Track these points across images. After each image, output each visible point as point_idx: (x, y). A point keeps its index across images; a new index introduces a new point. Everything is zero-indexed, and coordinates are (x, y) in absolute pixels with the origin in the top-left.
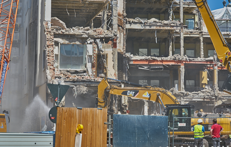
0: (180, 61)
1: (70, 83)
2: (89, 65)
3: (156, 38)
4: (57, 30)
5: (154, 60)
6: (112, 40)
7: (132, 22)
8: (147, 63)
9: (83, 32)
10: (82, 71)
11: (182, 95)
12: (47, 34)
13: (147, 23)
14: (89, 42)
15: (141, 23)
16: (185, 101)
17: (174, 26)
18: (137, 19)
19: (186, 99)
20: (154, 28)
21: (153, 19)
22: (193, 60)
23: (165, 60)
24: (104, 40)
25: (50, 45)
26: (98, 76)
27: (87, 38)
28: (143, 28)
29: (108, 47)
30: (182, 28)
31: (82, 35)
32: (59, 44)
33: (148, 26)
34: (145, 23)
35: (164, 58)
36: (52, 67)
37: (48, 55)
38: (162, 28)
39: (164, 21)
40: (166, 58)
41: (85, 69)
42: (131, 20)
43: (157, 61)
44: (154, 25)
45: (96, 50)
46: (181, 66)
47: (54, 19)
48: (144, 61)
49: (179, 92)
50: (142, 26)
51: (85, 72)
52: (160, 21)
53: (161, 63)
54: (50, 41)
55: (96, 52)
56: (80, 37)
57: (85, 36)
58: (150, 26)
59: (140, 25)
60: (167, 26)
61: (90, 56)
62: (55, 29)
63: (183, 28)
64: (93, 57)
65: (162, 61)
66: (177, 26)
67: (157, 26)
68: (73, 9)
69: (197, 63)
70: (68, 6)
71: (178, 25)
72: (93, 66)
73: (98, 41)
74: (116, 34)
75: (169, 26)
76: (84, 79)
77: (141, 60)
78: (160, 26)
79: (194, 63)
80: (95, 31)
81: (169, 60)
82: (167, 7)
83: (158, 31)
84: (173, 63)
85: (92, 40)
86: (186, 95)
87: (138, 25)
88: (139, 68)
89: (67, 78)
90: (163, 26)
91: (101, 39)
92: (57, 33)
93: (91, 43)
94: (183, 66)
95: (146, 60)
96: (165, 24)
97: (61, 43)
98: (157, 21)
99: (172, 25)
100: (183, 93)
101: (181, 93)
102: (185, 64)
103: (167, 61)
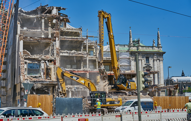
0: (87, 71)
1: (32, 82)
2: (42, 73)
3: (75, 60)
4: (26, 56)
5: (74, 71)
6: (54, 61)
9: (39, 57)
12: (21, 58)
13: (70, 53)
14: (42, 62)
15: (68, 53)
17: (83, 54)
18: (66, 51)
20: (74, 55)
21: (73, 51)
22: (93, 70)
23: (79, 70)
24: (49, 61)
25: (22, 64)
26: (46, 79)
27: (41, 60)
28: (68, 55)
29: (52, 65)
31: (39, 58)
32: (27, 63)
33: (71, 54)
34: (69, 53)
36: (23, 75)
37: (21, 68)
38: (78, 55)
39: (79, 52)
40: (80, 70)
41: (40, 75)
42: (63, 51)
43: (76, 71)
44: (74, 54)
45: (46, 66)
46: (87, 74)
47: (25, 51)
51: (40, 77)
52: (77, 52)
54: (23, 61)
55: (46, 67)
56: (38, 59)
57: (40, 59)
58: (72, 54)
59: (67, 54)
61: (43, 69)
63: (88, 55)
64: (44, 69)
65: (78, 71)
66: (85, 54)
67: (75, 54)
68: (34, 46)
70: (31, 44)
72: (44, 74)
73: (47, 61)
74: (55, 58)
75: (81, 54)
76: (40, 80)
78: (77, 54)
79: (94, 72)
80: (45, 56)
81: (81, 70)
82: (80, 45)
83: (76, 57)
84: (83, 72)
85: (44, 61)
87: (66, 54)
89: (31, 80)
90: (78, 54)
91: (48, 61)
92: (26, 57)
93: (43, 63)
97: (28, 63)
98: (76, 52)
99: (83, 53)
102: (89, 73)
103: (80, 71)
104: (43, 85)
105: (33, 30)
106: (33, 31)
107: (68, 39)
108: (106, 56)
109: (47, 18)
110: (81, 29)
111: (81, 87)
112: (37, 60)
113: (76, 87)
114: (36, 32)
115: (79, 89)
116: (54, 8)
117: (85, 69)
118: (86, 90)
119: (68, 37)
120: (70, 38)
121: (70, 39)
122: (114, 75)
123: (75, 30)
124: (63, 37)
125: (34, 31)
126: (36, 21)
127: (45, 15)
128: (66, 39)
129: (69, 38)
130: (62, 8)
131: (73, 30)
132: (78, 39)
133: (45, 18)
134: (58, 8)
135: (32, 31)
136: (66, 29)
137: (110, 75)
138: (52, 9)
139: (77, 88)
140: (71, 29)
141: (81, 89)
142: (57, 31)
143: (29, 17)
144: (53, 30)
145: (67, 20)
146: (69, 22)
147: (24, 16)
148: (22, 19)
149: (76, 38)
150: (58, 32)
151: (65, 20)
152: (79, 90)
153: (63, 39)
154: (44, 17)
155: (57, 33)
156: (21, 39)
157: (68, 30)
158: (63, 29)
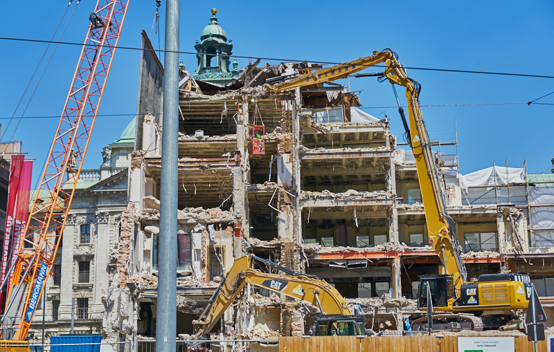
0: (393, 253)
1: (153, 292)
2: (197, 264)
3: (356, 220)
4: (151, 214)
5: (353, 253)
6: (232, 225)
7: (318, 197)
8: (342, 257)
9: (188, 216)
10: (186, 274)
11: (398, 304)
12: (123, 221)
13: (340, 197)
14: (196, 230)
15: (331, 198)
16: (404, 314)
17: (382, 200)
18: (326, 193)
19: (406, 310)
20: (352, 204)
21: (351, 191)
22: (414, 249)
23: (369, 251)
24: (220, 225)
25: (124, 237)
26: (211, 279)
27: (195, 224)
28: (334, 205)
29: (226, 237)
30: (394, 202)
31: (187, 220)
32: (152, 234)
33: (341, 201)
34: (336, 198)
35: (369, 249)
36: (123, 269)
37: (121, 251)
38: (363, 204)
39: (367, 192)
40: (373, 248)
41: (191, 271)
42: (316, 194)
43: (358, 254)
44: (351, 200)
45: (208, 240)
46: (395, 260)
47: (149, 199)
48: (338, 254)
49: (393, 300)
50: (332, 202)
51: (190, 274)
52: (361, 193)
53: (364, 257)
54: (127, 230)
55: (208, 244)
56: (185, 222)
57: (192, 221)
58: (345, 202)
59: (330, 201)
60: (372, 200)
61: (198, 251)
62: (147, 213)
63: (397, 202)
64: (202, 251)
65: (365, 254)
66: (387, 200)
67: (355, 201)
68: (193, 183)
69: (420, 254)
70: (185, 179)
71: (388, 198)
72: (203, 266)
73: (210, 227)
74: (239, 216)
75: (374, 200)
76: (181, 285)
77: (333, 254)
78: (360, 201)
79: (416, 254)
80: (208, 213)
81: (376, 251)
82: (384, 173)
83: (360, 210)
84: (383, 256)
85: (203, 227)
86: (405, 305)
87: (326, 200)
88: (330, 265)
89: (150, 284)
90: (365, 201)
91: (216, 226)
92: (151, 218)
93: (200, 231)
94: (399, 260)
95: (341, 253)
96: (367, 198)
97: (156, 233)
98: (356, 193)
99: (379, 198)
100: (399, 302)
101: (396, 301)
102: (402, 257)
103: (372, 253)
104: (190, 301)
105: (218, 138)
106: (215, 141)
107: (331, 157)
108: (488, 201)
109: (255, 98)
110: (387, 123)
111: (376, 305)
112: (184, 224)
113: (360, 302)
114: (226, 141)
115: (370, 310)
116: (286, 68)
117: (389, 246)
118: (393, 313)
119: (332, 150)
120: (336, 154)
121: (338, 155)
122: (499, 261)
123: (368, 127)
124: (316, 152)
125: (218, 141)
126: (228, 111)
127: (252, 89)
128: (325, 157)
129: (334, 153)
130: (309, 65)
131: (361, 127)
132: (364, 153)
133: (250, 98)
134: (299, 67)
135: (213, 141)
136: (340, 128)
137: (486, 262)
138: (281, 72)
139: (362, 306)
140: (355, 125)
141: (377, 308)
142: (286, 134)
143: (208, 100)
144: (275, 132)
145: (351, 101)
146: (358, 105)
147: (194, 99)
148: (187, 108)
149: (356, 150)
150: (289, 137)
151: (346, 99)
152: (370, 313)
153: (317, 157)
154: (246, 98)
155: (286, 140)
156: (136, 165)
157: (345, 128)
158: (329, 129)
